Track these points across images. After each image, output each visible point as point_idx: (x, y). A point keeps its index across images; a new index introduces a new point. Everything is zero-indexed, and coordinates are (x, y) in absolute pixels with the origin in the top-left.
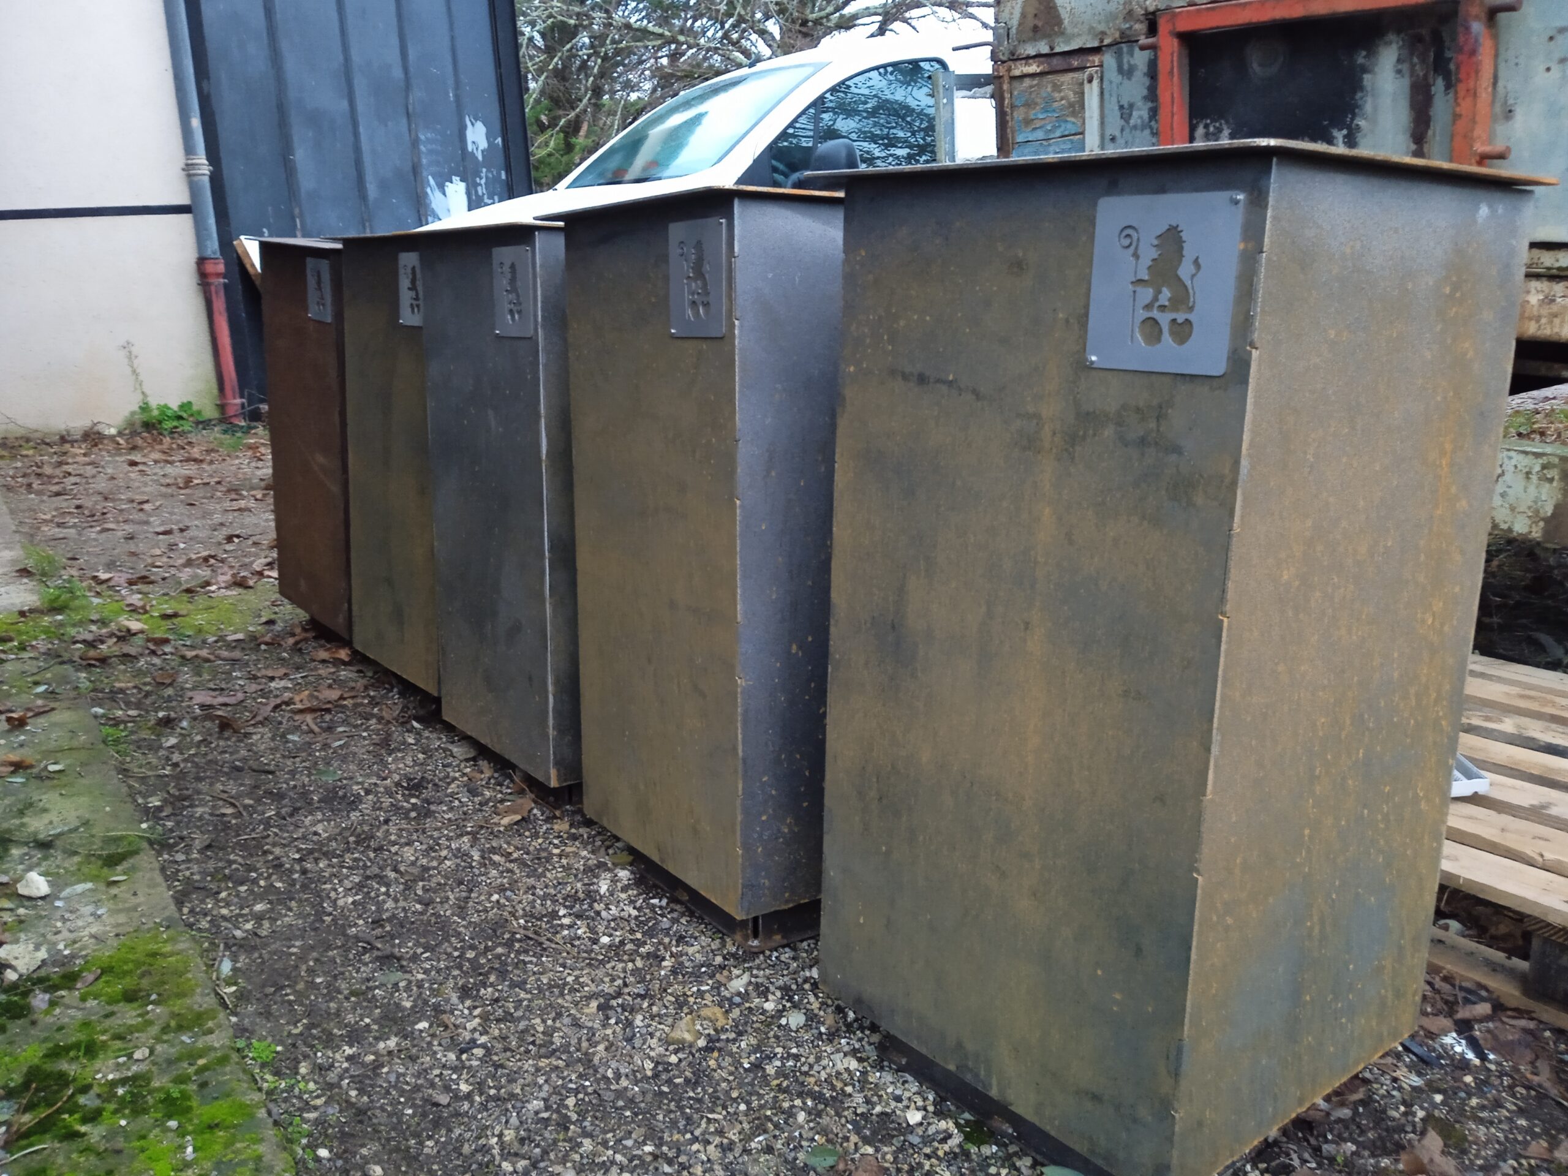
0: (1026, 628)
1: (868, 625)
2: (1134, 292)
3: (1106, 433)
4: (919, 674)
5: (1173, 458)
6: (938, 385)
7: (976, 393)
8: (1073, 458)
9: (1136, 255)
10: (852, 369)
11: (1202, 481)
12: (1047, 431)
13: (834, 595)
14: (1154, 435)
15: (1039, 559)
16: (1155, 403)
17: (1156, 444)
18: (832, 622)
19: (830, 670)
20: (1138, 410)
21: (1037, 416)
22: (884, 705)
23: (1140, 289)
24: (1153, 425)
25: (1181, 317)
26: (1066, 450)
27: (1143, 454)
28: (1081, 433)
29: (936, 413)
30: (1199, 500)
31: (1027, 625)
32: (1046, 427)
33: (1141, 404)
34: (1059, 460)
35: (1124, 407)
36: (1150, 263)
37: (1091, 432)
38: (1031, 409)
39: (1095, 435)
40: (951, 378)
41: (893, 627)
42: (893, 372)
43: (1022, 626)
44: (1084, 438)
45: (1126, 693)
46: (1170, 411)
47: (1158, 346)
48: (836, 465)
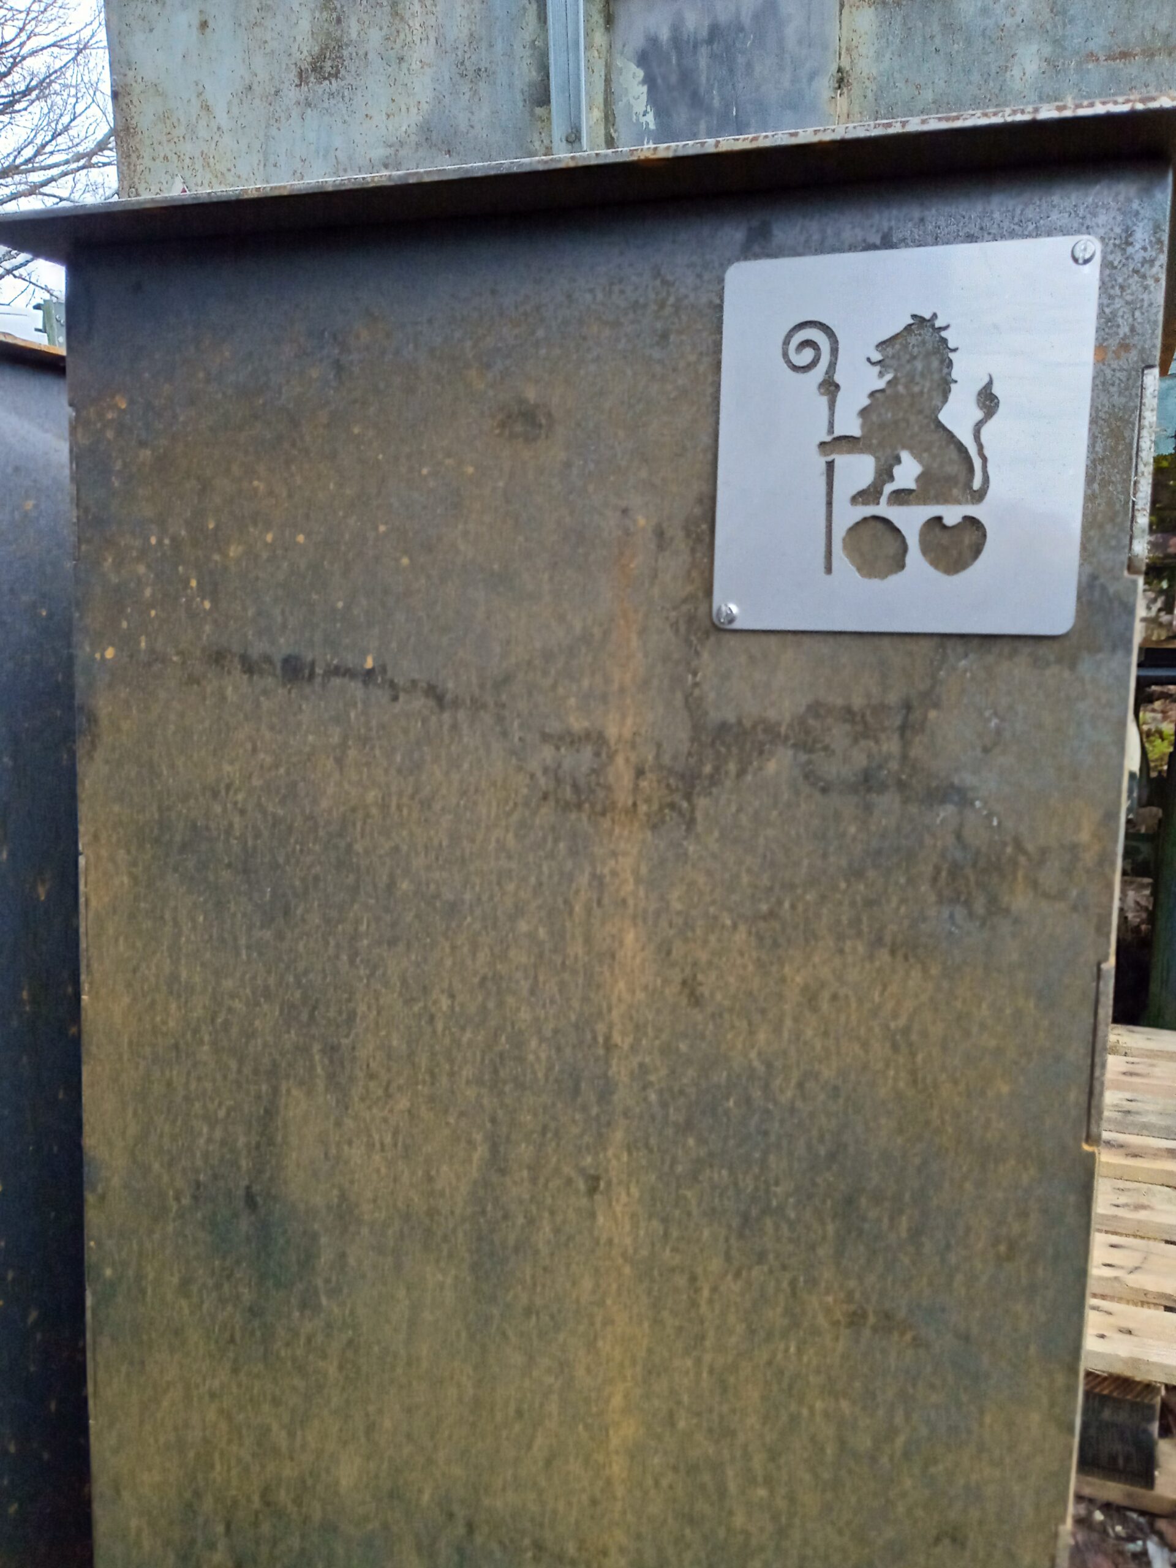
0: (593, 1190)
1: (186, 1201)
2: (830, 465)
3: (772, 766)
4: (324, 1301)
5: (947, 812)
6: (337, 681)
7: (436, 695)
8: (691, 823)
9: (830, 387)
10: (110, 653)
11: (1022, 859)
12: (621, 773)
13: (90, 1141)
14: (894, 765)
15: (617, 1038)
16: (893, 698)
17: (901, 785)
18: (90, 1198)
19: (89, 1301)
20: (849, 714)
21: (596, 739)
22: (235, 1371)
23: (842, 461)
24: (891, 745)
25: (952, 515)
26: (672, 806)
27: (868, 808)
28: (708, 769)
29: (335, 739)
30: (1020, 901)
31: (593, 1184)
32: (620, 760)
33: (858, 702)
34: (654, 827)
35: (816, 709)
36: (866, 402)
37: (732, 767)
38: (577, 724)
39: (741, 773)
40: (369, 663)
41: (250, 1200)
42: (218, 657)
43: (581, 1185)
44: (714, 780)
45: (856, 1319)
46: (932, 714)
47: (894, 579)
48: (82, 861)
